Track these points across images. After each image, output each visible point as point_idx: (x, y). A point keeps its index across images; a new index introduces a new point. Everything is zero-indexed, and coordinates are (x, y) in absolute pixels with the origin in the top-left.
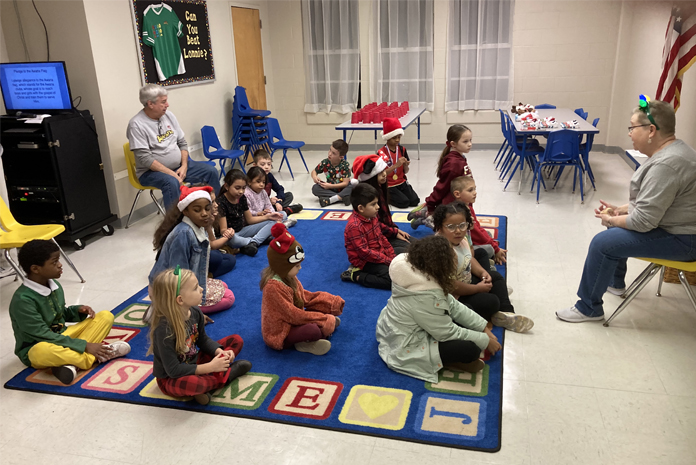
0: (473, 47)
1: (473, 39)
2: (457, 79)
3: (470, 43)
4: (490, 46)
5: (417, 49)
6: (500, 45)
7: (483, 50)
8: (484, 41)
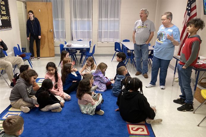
0: (106, 19)
1: (106, 16)
2: (101, 31)
3: (105, 18)
4: (112, 19)
5: (86, 19)
6: (116, 19)
7: (110, 20)
8: (111, 17)
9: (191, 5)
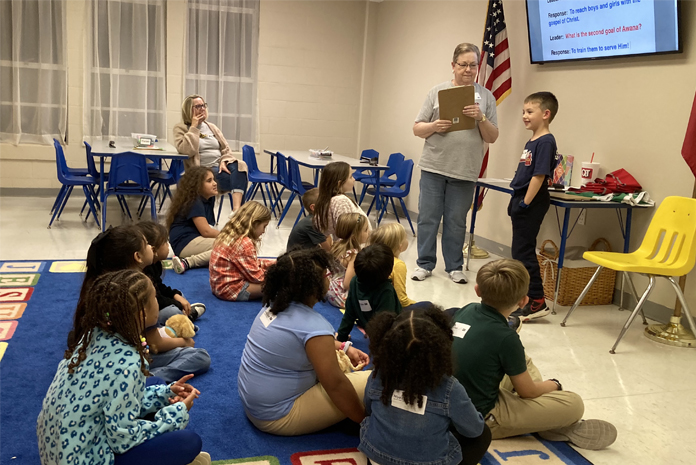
0: (213, 77)
1: (213, 68)
3: (209, 72)
4: (231, 79)
5: (144, 73)
6: (244, 80)
7: (225, 82)
8: (226, 72)
9: (494, 37)
